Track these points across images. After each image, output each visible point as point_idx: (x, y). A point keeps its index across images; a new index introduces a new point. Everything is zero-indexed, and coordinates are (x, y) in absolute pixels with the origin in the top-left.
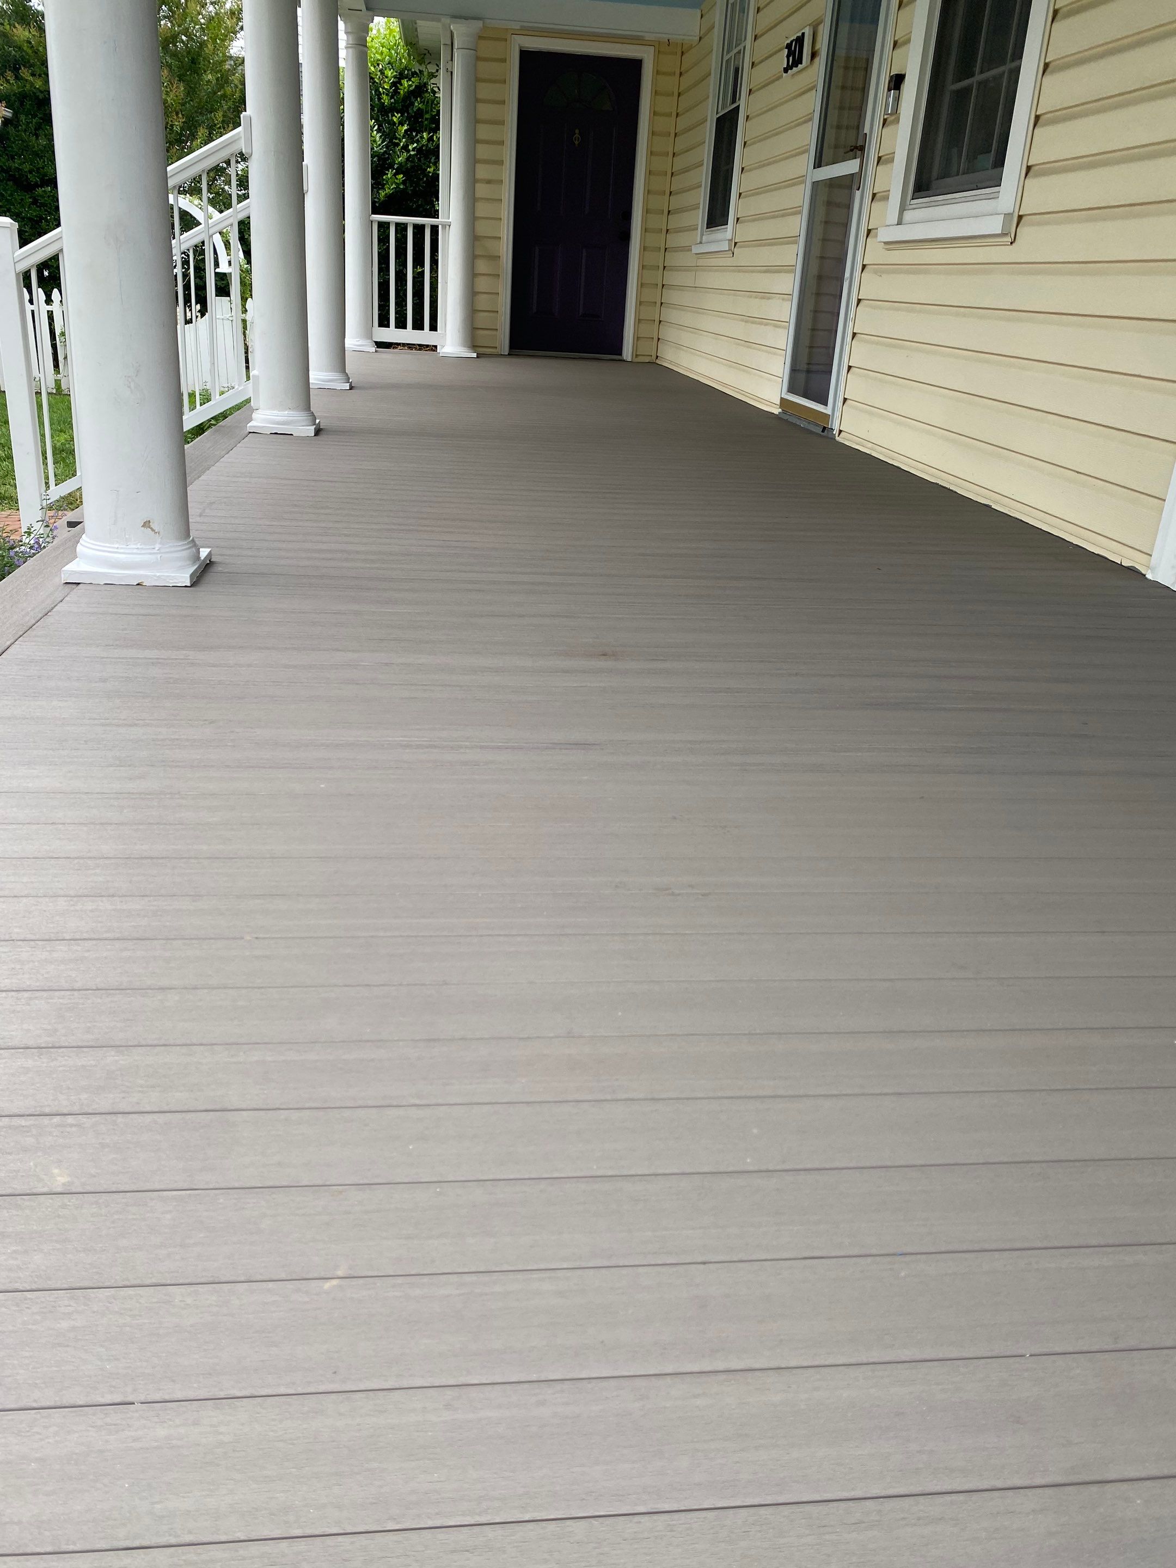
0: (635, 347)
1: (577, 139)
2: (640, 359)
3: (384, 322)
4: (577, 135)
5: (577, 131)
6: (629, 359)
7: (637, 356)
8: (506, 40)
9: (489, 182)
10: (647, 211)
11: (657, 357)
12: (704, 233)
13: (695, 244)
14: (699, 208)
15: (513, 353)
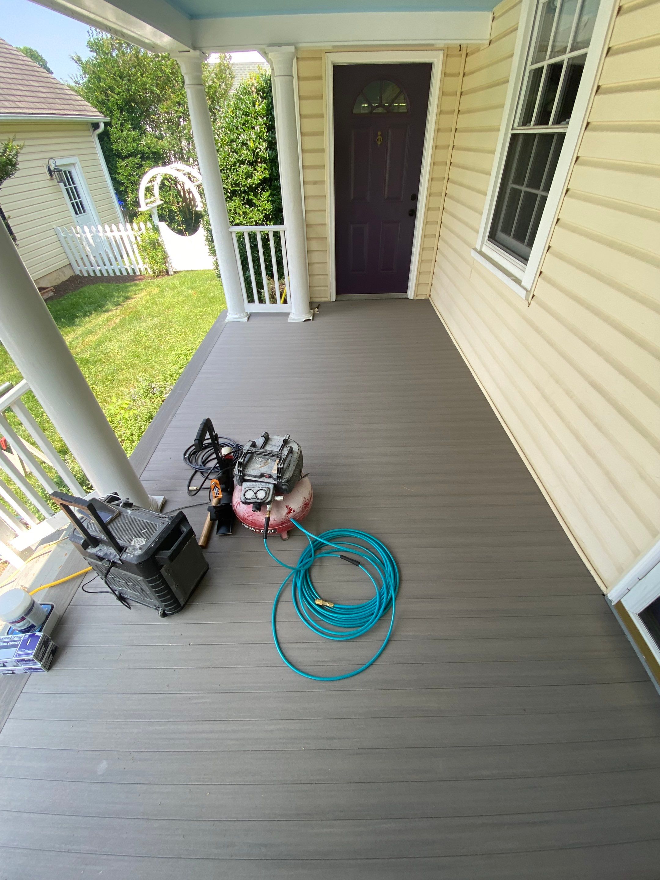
0: (416, 289)
1: (379, 140)
2: (419, 298)
3: (251, 300)
4: (379, 137)
5: (379, 133)
6: (412, 298)
8: (320, 58)
9: (315, 183)
10: (430, 194)
11: (430, 296)
12: (485, 243)
13: (475, 249)
14: (481, 214)
15: (338, 299)
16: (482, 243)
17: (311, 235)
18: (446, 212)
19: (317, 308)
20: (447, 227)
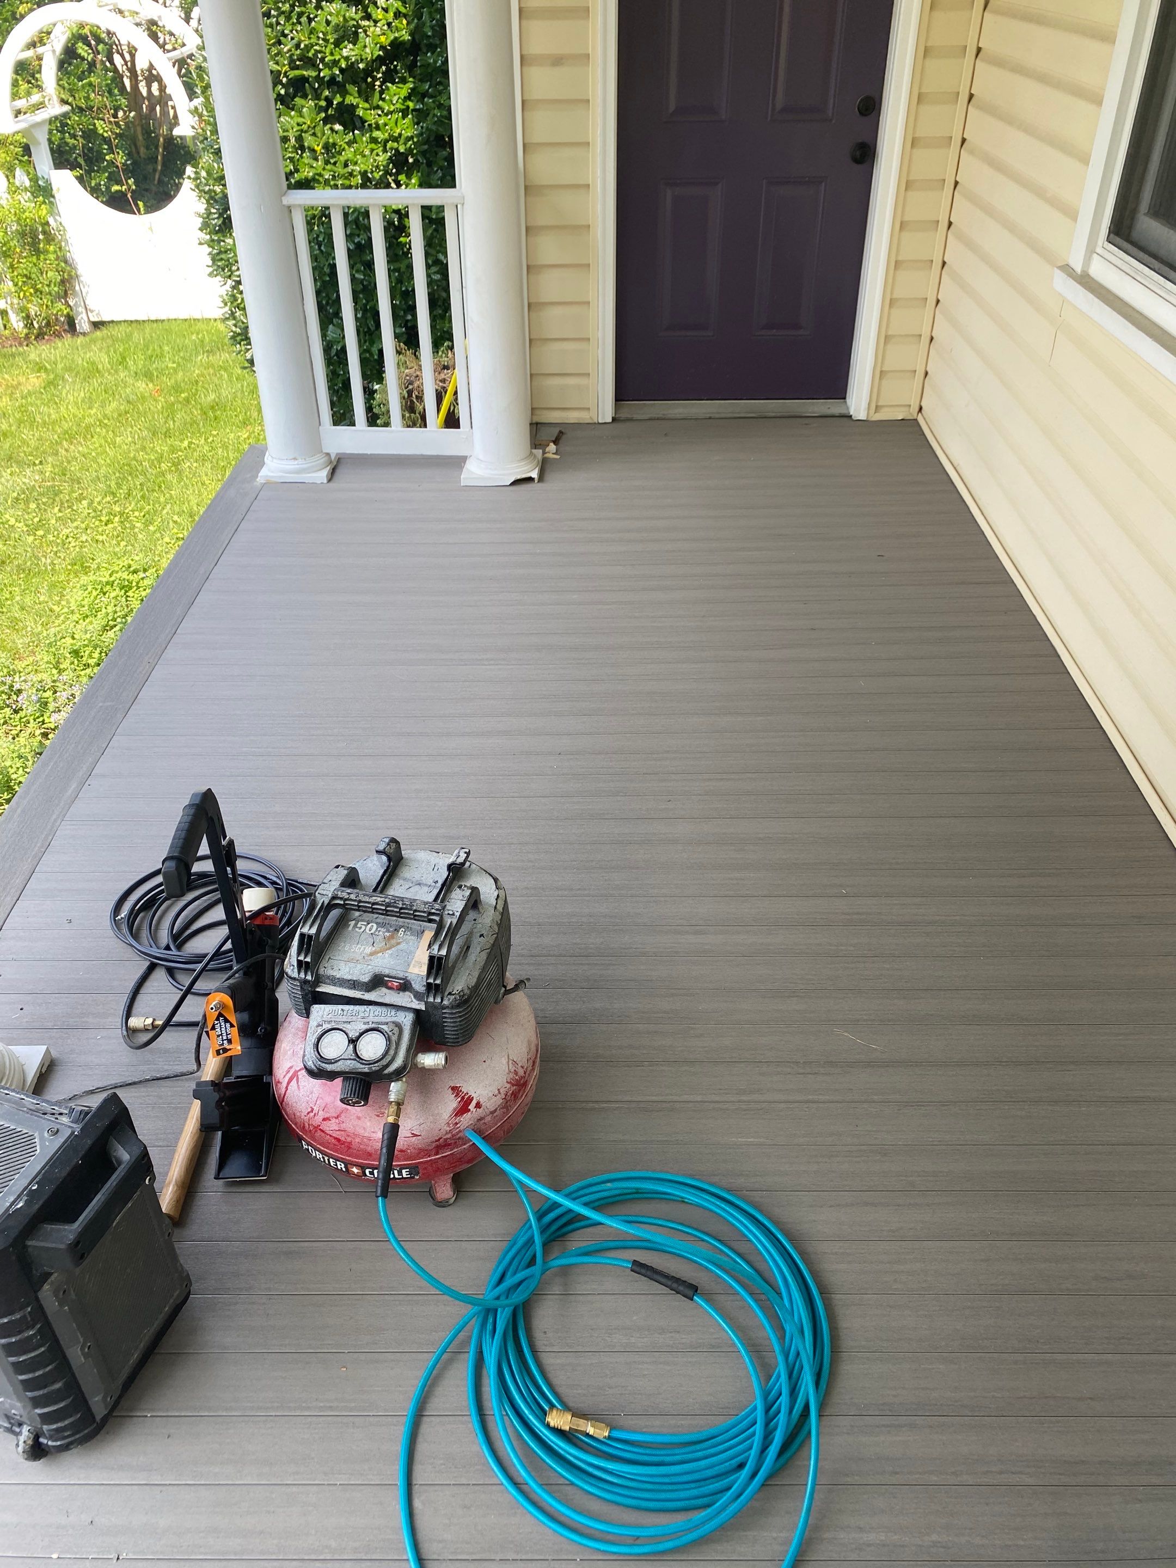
0: (876, 389)
2: (884, 415)
3: (342, 416)
6: (862, 416)
7: (878, 408)
9: (557, 61)
10: (920, 98)
11: (921, 409)
12: (1099, 250)
13: (1067, 269)
14: (1085, 160)
15: (623, 414)
16: (1091, 251)
17: (542, 218)
18: (972, 152)
19: (556, 442)
20: (974, 200)
